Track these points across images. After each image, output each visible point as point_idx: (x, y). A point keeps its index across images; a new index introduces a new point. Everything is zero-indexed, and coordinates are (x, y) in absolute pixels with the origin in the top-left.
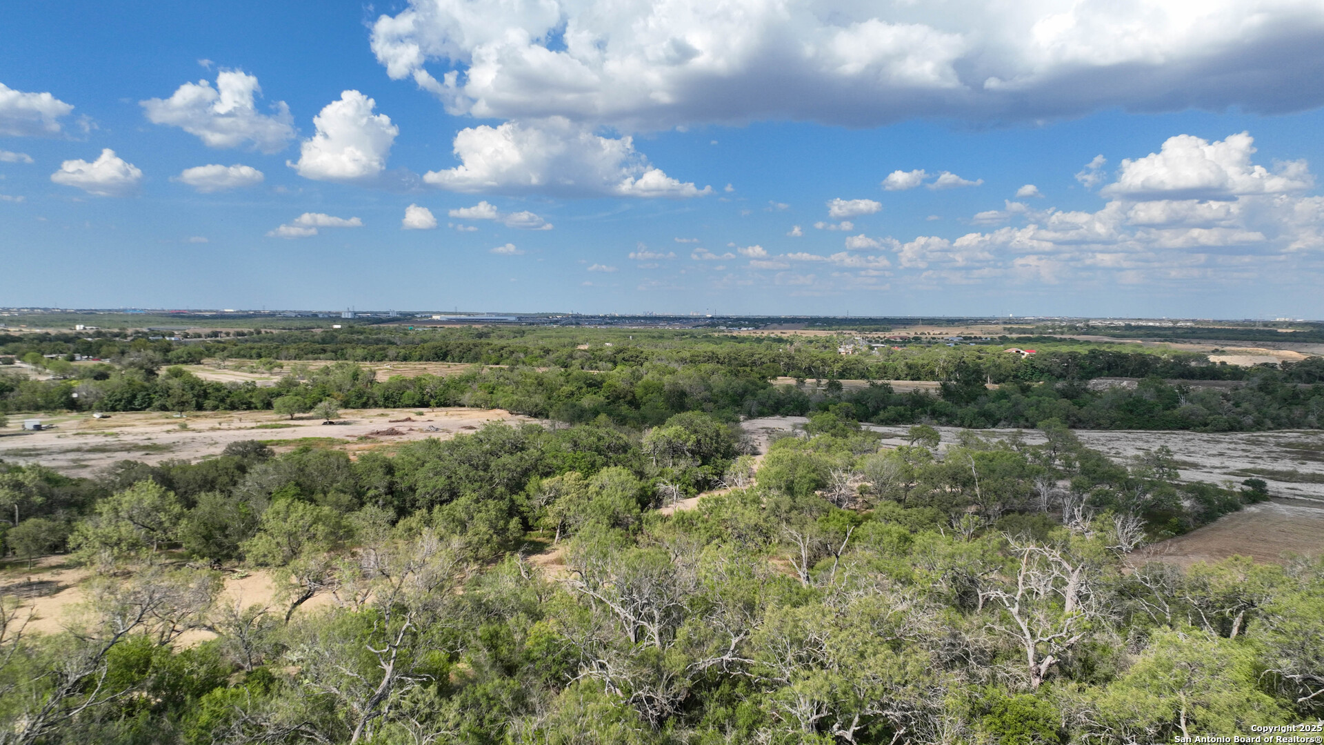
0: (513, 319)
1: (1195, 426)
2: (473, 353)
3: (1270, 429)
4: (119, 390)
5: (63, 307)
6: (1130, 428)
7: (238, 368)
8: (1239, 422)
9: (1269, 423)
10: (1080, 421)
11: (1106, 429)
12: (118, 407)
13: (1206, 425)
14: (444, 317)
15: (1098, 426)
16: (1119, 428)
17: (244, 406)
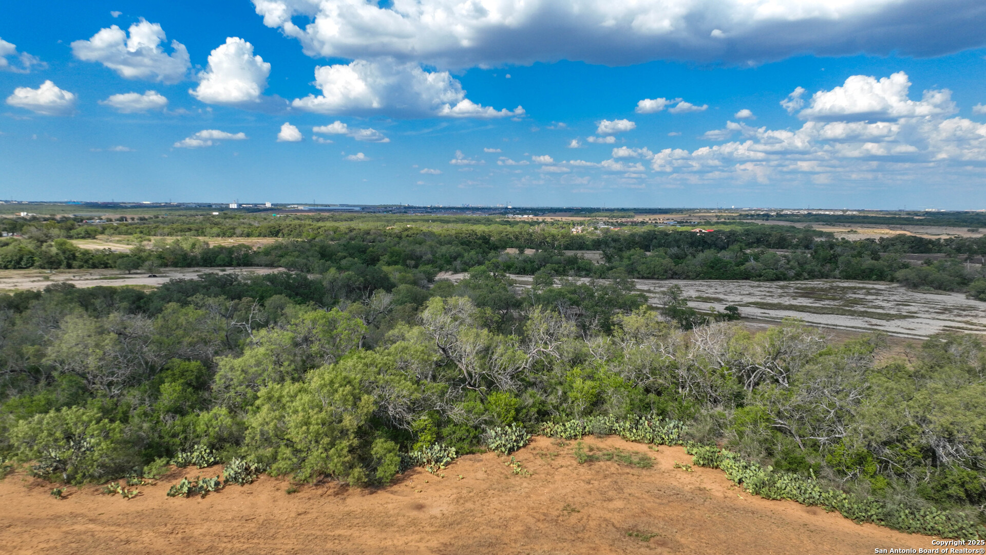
0: (358, 209)
1: (753, 277)
2: (297, 231)
3: (807, 279)
4: (10, 254)
5: (19, 200)
6: (710, 278)
7: (119, 242)
8: (784, 275)
9: (805, 275)
10: (676, 274)
11: (693, 279)
12: (9, 266)
13: (760, 276)
14: (307, 208)
15: (687, 278)
16: (703, 278)
17: (102, 266)
